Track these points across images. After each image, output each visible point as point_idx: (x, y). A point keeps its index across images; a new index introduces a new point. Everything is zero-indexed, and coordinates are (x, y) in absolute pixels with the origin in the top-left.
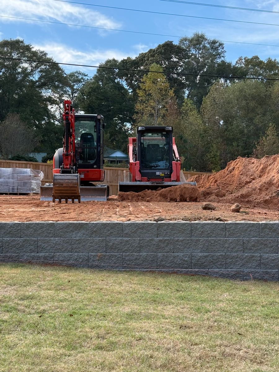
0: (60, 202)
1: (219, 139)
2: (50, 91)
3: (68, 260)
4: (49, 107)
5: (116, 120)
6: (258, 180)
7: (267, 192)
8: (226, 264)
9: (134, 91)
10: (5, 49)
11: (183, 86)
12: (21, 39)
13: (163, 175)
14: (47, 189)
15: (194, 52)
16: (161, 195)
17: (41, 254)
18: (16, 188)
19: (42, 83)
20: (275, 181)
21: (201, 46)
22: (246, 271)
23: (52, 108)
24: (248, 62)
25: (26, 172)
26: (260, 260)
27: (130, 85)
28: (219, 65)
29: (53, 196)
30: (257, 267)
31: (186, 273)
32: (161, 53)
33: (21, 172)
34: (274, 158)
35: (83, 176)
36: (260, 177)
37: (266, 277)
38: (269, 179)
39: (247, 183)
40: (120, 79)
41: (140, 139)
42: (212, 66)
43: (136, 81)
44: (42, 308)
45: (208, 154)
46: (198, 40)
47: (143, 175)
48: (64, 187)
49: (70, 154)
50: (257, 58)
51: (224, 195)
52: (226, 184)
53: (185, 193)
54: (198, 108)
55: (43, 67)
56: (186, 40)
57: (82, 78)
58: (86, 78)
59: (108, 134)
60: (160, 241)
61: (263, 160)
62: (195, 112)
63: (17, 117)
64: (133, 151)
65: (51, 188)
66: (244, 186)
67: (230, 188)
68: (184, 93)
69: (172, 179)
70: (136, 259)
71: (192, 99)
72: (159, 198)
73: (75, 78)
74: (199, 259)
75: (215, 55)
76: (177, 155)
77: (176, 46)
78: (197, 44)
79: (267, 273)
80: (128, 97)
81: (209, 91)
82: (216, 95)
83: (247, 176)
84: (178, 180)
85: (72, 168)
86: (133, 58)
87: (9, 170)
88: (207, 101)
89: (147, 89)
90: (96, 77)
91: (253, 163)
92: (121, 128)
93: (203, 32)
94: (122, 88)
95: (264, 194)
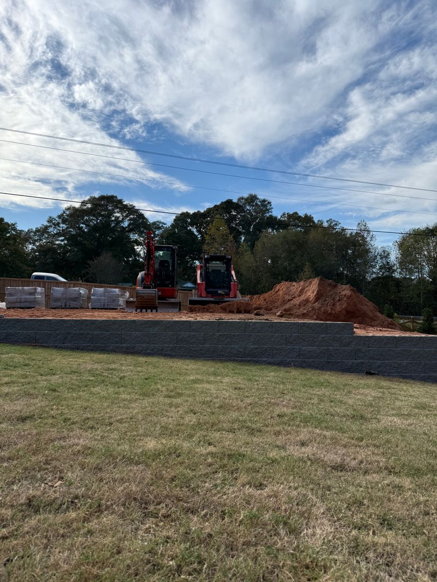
0: (141, 311)
1: (268, 274)
2: (137, 235)
3: (146, 350)
4: (136, 247)
5: (188, 258)
6: (297, 299)
7: (305, 307)
8: (273, 354)
9: (202, 236)
10: (103, 202)
11: (240, 233)
12: (115, 195)
13: (224, 293)
14: (131, 302)
15: (249, 208)
16: (222, 308)
17: (124, 345)
18: (106, 304)
19: (131, 229)
20: (311, 299)
21: (254, 203)
22: (288, 360)
23: (138, 249)
24: (290, 216)
25: (115, 292)
26: (299, 352)
27: (199, 231)
28: (268, 218)
29: (136, 306)
30: (297, 358)
31: (241, 361)
32: (223, 208)
33: (111, 292)
34: (310, 282)
35: (160, 293)
36: (299, 296)
37: (304, 365)
38: (306, 297)
39: (289, 300)
40: (191, 227)
41: (206, 266)
42: (262, 219)
43: (204, 229)
44: (122, 375)
45: (259, 285)
46: (252, 199)
47: (208, 293)
48: (146, 299)
49: (150, 274)
50: (296, 213)
51: (271, 310)
52: (273, 302)
53: (240, 307)
54: (252, 250)
55: (132, 216)
56: (242, 198)
57: (162, 226)
58: (165, 226)
59: (182, 269)
60: (220, 335)
61: (302, 283)
62: (249, 252)
63: (110, 254)
64: (200, 275)
65: (135, 302)
66: (287, 303)
67: (276, 304)
68: (241, 239)
69: (231, 296)
70: (201, 350)
71: (247, 242)
72: (220, 310)
73: (157, 225)
74: (251, 350)
75: (265, 211)
76: (235, 278)
77: (235, 203)
78: (251, 202)
79: (305, 362)
80: (198, 241)
81: (260, 237)
82: (265, 240)
83: (289, 295)
84: (235, 297)
85: (152, 285)
86: (202, 211)
87: (102, 289)
88: (259, 245)
89: (212, 235)
90: (172, 225)
91: (294, 286)
92: (191, 265)
93: (256, 193)
94: (193, 233)
95: (302, 309)
